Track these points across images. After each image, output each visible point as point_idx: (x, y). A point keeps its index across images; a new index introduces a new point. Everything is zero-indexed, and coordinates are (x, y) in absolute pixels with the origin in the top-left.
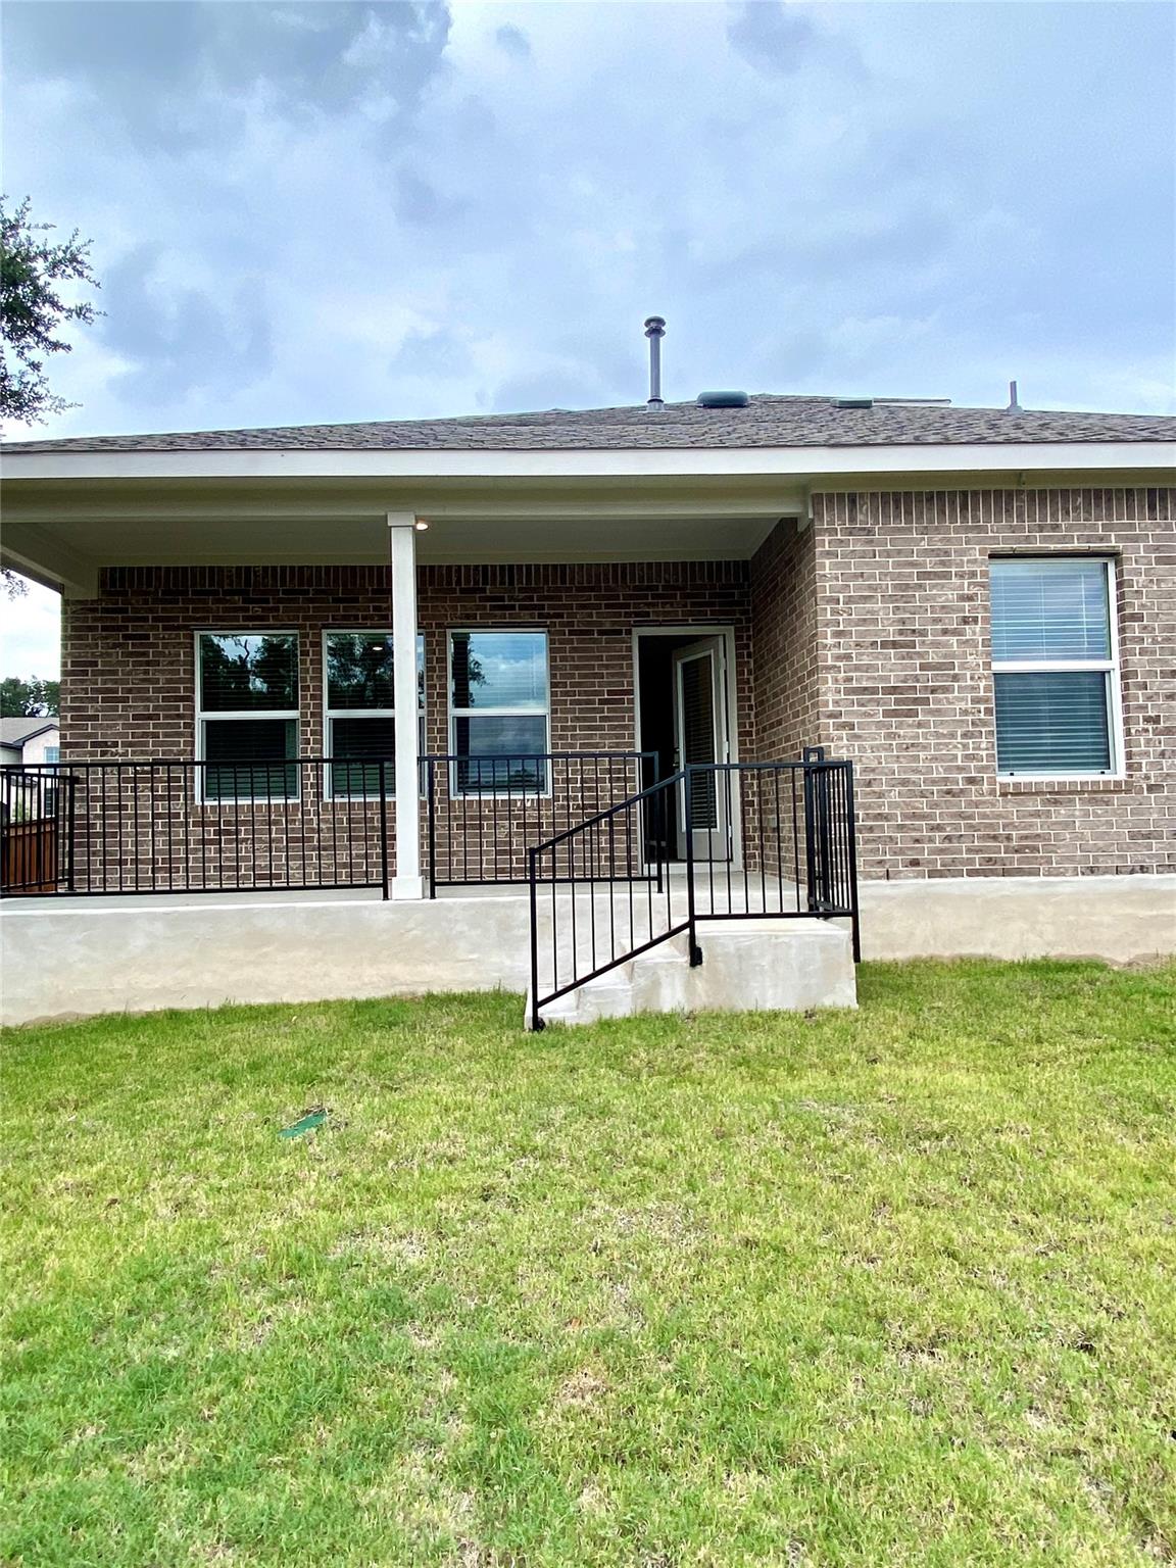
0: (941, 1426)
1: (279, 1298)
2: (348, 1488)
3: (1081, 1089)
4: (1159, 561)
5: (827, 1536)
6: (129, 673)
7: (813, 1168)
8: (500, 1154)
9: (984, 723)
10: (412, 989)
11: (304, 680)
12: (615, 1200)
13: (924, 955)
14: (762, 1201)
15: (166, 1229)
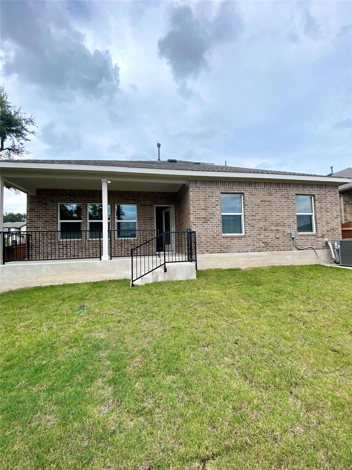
0: (209, 362)
1: (71, 347)
2: (84, 389)
3: (236, 293)
4: (250, 195)
5: (186, 387)
6: (43, 212)
7: (186, 311)
8: (123, 313)
9: (220, 224)
10: (106, 279)
11: (83, 214)
12: (147, 321)
13: (209, 268)
14: (176, 318)
15: (46, 334)
